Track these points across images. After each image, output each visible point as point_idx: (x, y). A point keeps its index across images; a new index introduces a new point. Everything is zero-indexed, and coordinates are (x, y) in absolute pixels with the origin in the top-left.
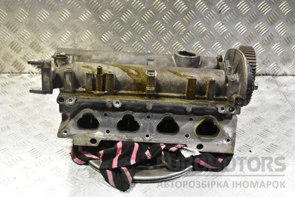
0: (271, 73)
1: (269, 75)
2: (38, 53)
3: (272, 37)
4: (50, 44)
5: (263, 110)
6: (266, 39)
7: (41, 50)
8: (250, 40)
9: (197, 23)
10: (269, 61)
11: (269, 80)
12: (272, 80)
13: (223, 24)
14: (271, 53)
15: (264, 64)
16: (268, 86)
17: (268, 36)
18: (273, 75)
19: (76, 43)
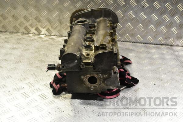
0: (170, 44)
1: (169, 45)
2: (39, 23)
3: (172, 23)
4: (46, 18)
5: (163, 63)
6: (169, 24)
7: (41, 21)
8: (160, 24)
9: (130, 13)
10: (169, 37)
11: (168, 48)
12: (170, 48)
13: (144, 14)
14: (171, 33)
15: (166, 38)
16: (168, 51)
17: (169, 23)
18: (171, 46)
19: (61, 19)
